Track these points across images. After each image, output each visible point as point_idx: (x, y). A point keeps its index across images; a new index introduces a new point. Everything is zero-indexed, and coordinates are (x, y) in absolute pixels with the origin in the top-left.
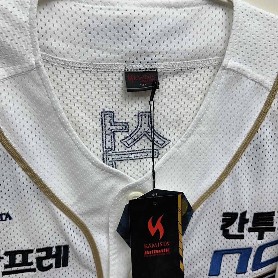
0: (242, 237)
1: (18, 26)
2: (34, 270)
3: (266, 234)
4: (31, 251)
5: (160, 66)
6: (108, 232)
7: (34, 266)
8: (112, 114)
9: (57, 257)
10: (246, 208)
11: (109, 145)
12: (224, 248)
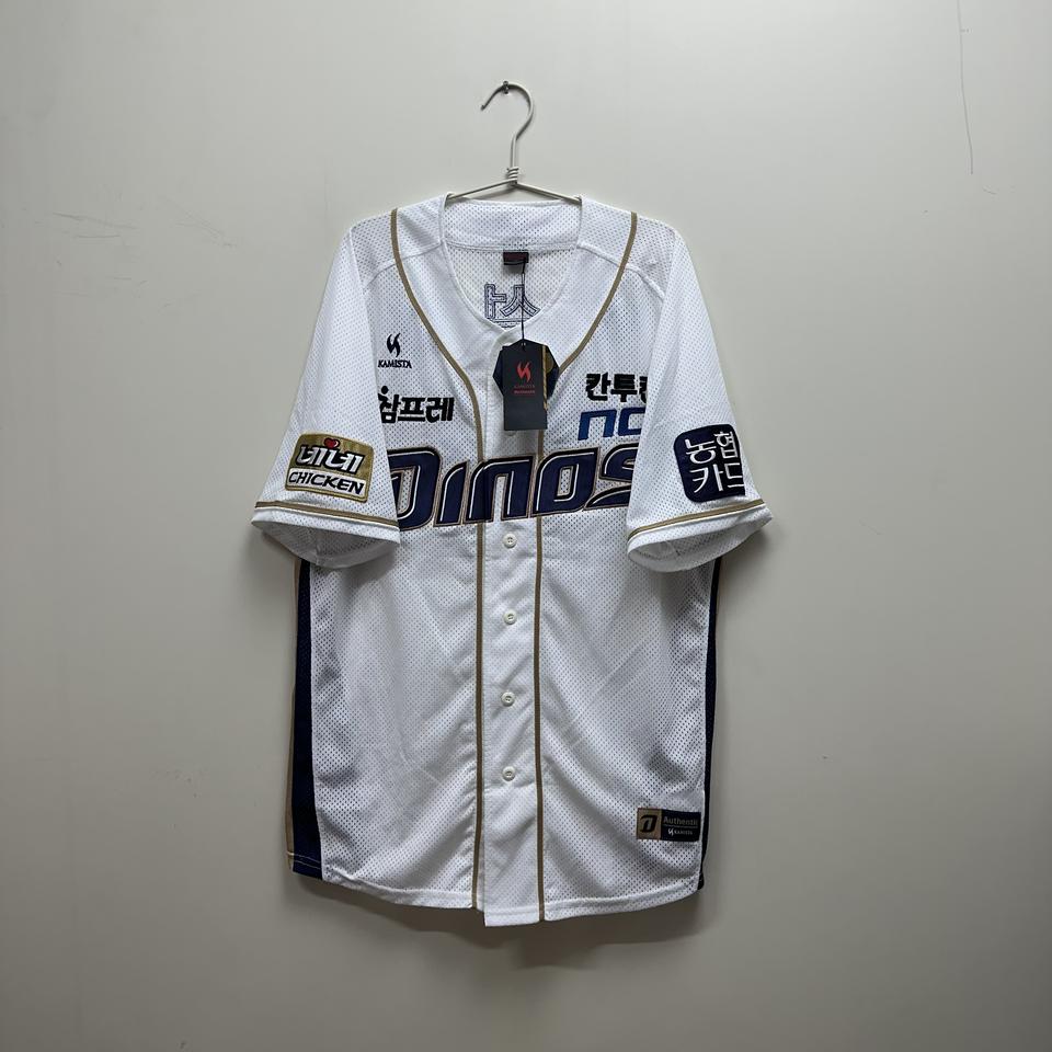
0: (605, 399)
2: (423, 419)
3: (628, 396)
4: (423, 399)
5: (530, 248)
7: (424, 415)
9: (444, 408)
10: (607, 370)
11: (490, 313)
12: (589, 410)
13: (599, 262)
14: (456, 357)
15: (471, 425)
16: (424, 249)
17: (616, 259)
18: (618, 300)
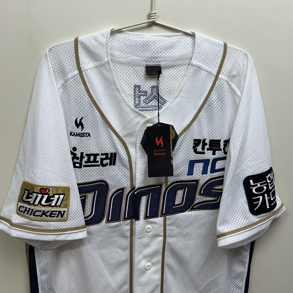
0: (204, 153)
1: (101, 44)
2: (98, 166)
3: (217, 152)
4: (98, 155)
5: (162, 64)
6: (136, 147)
7: (99, 163)
8: (139, 87)
9: (110, 159)
10: (205, 137)
11: (137, 102)
12: (194, 159)
13: (204, 73)
14: (117, 129)
15: (126, 168)
16: (96, 64)
17: (214, 72)
18: (214, 96)
